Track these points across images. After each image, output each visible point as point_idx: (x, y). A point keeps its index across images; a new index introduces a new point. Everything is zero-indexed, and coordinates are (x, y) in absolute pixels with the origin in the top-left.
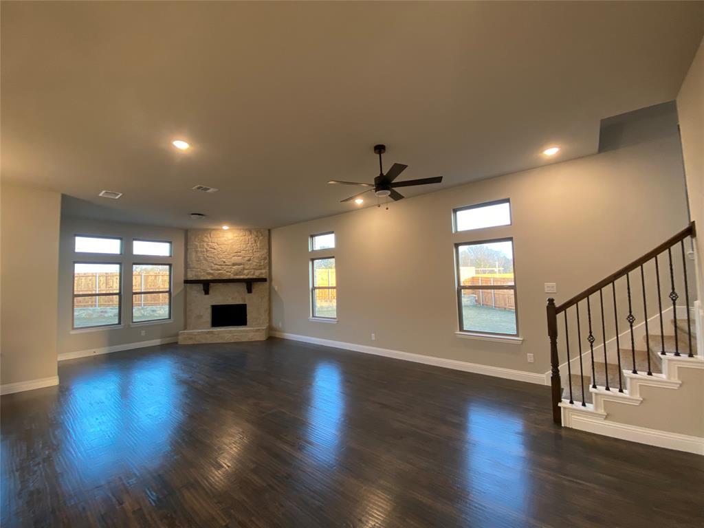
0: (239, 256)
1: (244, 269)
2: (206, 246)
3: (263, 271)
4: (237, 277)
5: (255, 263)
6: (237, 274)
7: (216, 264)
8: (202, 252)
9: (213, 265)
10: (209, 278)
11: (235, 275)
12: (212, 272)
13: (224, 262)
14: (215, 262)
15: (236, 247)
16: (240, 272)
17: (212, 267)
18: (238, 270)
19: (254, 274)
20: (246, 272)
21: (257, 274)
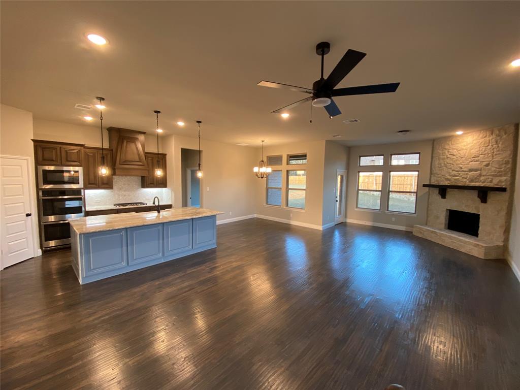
0: (477, 161)
1: (480, 175)
2: (447, 153)
3: (503, 178)
4: (473, 184)
5: (493, 169)
6: (472, 181)
7: (453, 170)
8: (443, 159)
9: (451, 171)
10: (447, 183)
11: (470, 182)
12: (449, 177)
13: (461, 168)
14: (453, 168)
15: (474, 151)
16: (476, 178)
17: (450, 173)
18: (473, 176)
19: (491, 182)
20: (482, 178)
21: (495, 182)
